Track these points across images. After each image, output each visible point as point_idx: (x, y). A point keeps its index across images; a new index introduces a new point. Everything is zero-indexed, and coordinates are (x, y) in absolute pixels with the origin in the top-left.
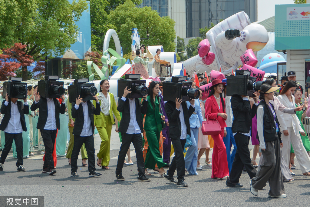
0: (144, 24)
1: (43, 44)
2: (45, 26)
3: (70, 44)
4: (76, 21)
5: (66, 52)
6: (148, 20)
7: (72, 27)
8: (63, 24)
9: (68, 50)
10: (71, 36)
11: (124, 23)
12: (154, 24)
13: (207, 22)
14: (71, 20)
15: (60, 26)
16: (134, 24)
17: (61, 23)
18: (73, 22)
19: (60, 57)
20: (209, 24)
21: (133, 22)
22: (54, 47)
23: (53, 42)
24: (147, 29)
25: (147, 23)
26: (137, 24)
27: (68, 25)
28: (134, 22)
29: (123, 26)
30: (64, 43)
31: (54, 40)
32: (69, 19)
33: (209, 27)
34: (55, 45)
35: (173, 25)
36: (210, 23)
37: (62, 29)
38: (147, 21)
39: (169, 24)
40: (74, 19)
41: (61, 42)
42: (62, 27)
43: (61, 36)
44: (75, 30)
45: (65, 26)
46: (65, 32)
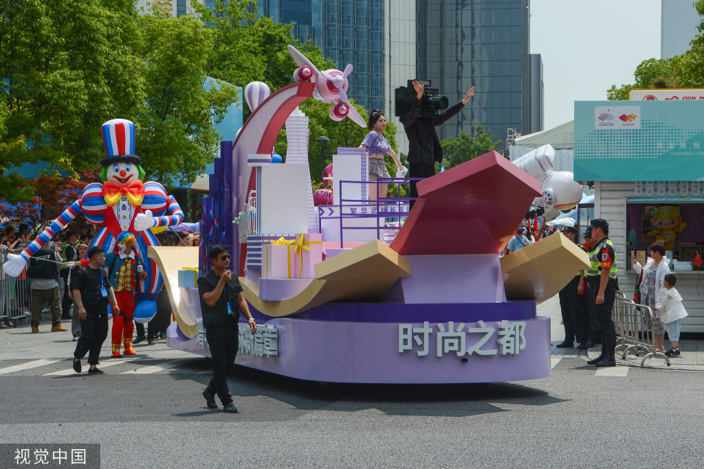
0: (340, 130)
1: (157, 162)
2: (160, 131)
3: (206, 164)
4: (218, 122)
5: (198, 178)
6: (348, 122)
7: (210, 134)
8: (194, 127)
9: (202, 174)
10: (207, 150)
12: (358, 130)
13: (455, 128)
14: (208, 120)
15: (186, 131)
17: (189, 125)
18: (211, 124)
19: (187, 187)
20: (458, 132)
21: (320, 126)
22: (175, 168)
23: (174, 159)
24: (346, 138)
25: (347, 129)
26: (327, 129)
27: (201, 129)
28: (323, 127)
30: (195, 162)
31: (176, 157)
32: (203, 118)
33: (457, 137)
34: (178, 165)
35: (394, 133)
36: (460, 130)
37: (190, 137)
38: (346, 125)
39: (387, 130)
40: (212, 119)
41: (188, 159)
42: (190, 134)
43: (189, 149)
44: (215, 139)
45: (197, 131)
46: (197, 141)
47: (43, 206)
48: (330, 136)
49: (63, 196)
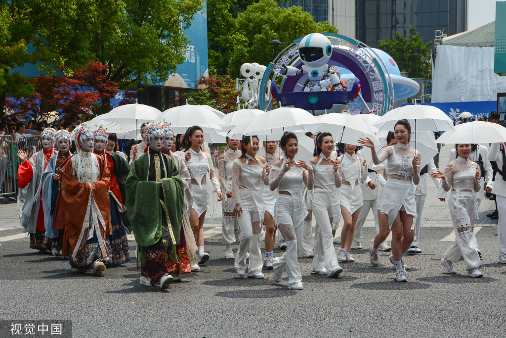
0: (289, 34)
1: (134, 63)
2: (137, 36)
3: (176, 65)
4: (185, 28)
5: (170, 76)
6: (297, 27)
7: (179, 38)
8: (165, 33)
9: (173, 74)
10: (177, 52)
11: (260, 32)
13: (389, 31)
14: (177, 26)
15: (159, 36)
16: (274, 34)
17: (162, 31)
18: (180, 29)
19: (161, 84)
20: (392, 34)
21: (273, 31)
22: (150, 68)
23: (149, 60)
25: (296, 33)
26: (279, 33)
27: (172, 34)
28: (275, 31)
29: (259, 36)
30: (167, 62)
31: (150, 58)
32: (173, 25)
33: (391, 39)
34: (153, 65)
36: (394, 33)
37: (163, 41)
40: (181, 25)
41: (161, 60)
42: (163, 38)
43: (162, 51)
44: (183, 42)
45: (169, 35)
46: (169, 45)
47: (42, 101)
48: (281, 39)
49: (58, 92)
